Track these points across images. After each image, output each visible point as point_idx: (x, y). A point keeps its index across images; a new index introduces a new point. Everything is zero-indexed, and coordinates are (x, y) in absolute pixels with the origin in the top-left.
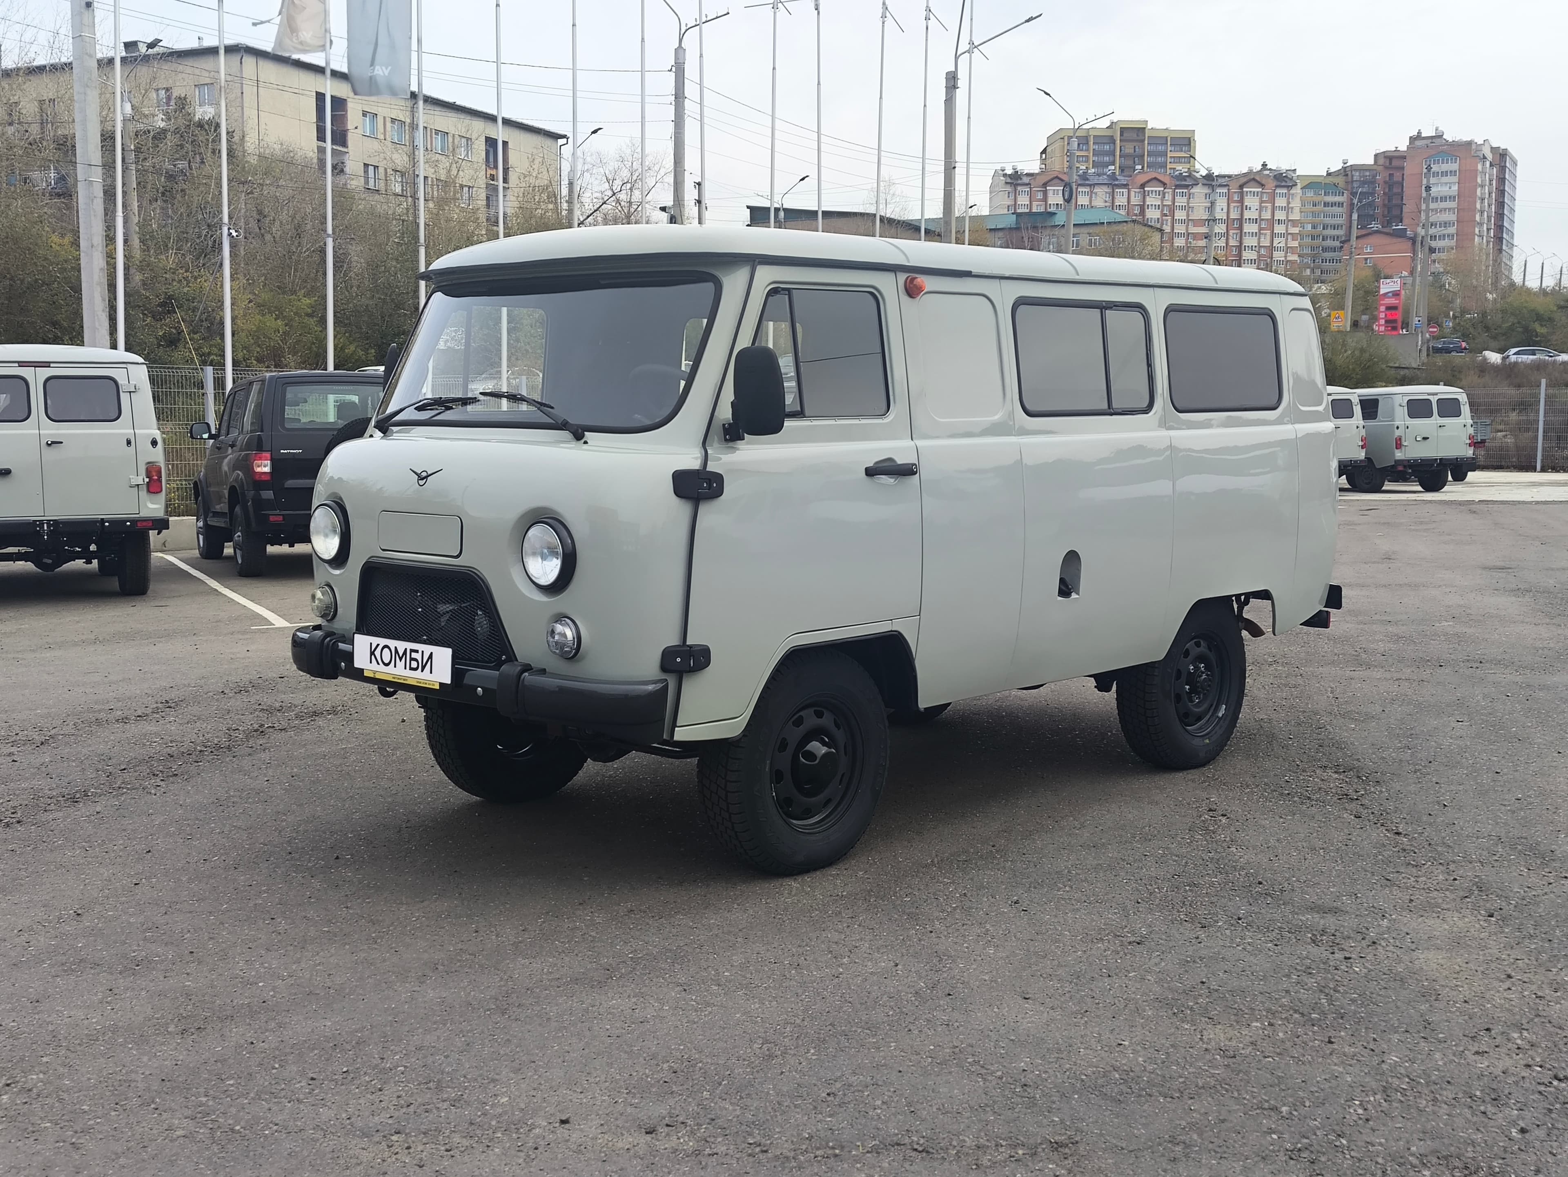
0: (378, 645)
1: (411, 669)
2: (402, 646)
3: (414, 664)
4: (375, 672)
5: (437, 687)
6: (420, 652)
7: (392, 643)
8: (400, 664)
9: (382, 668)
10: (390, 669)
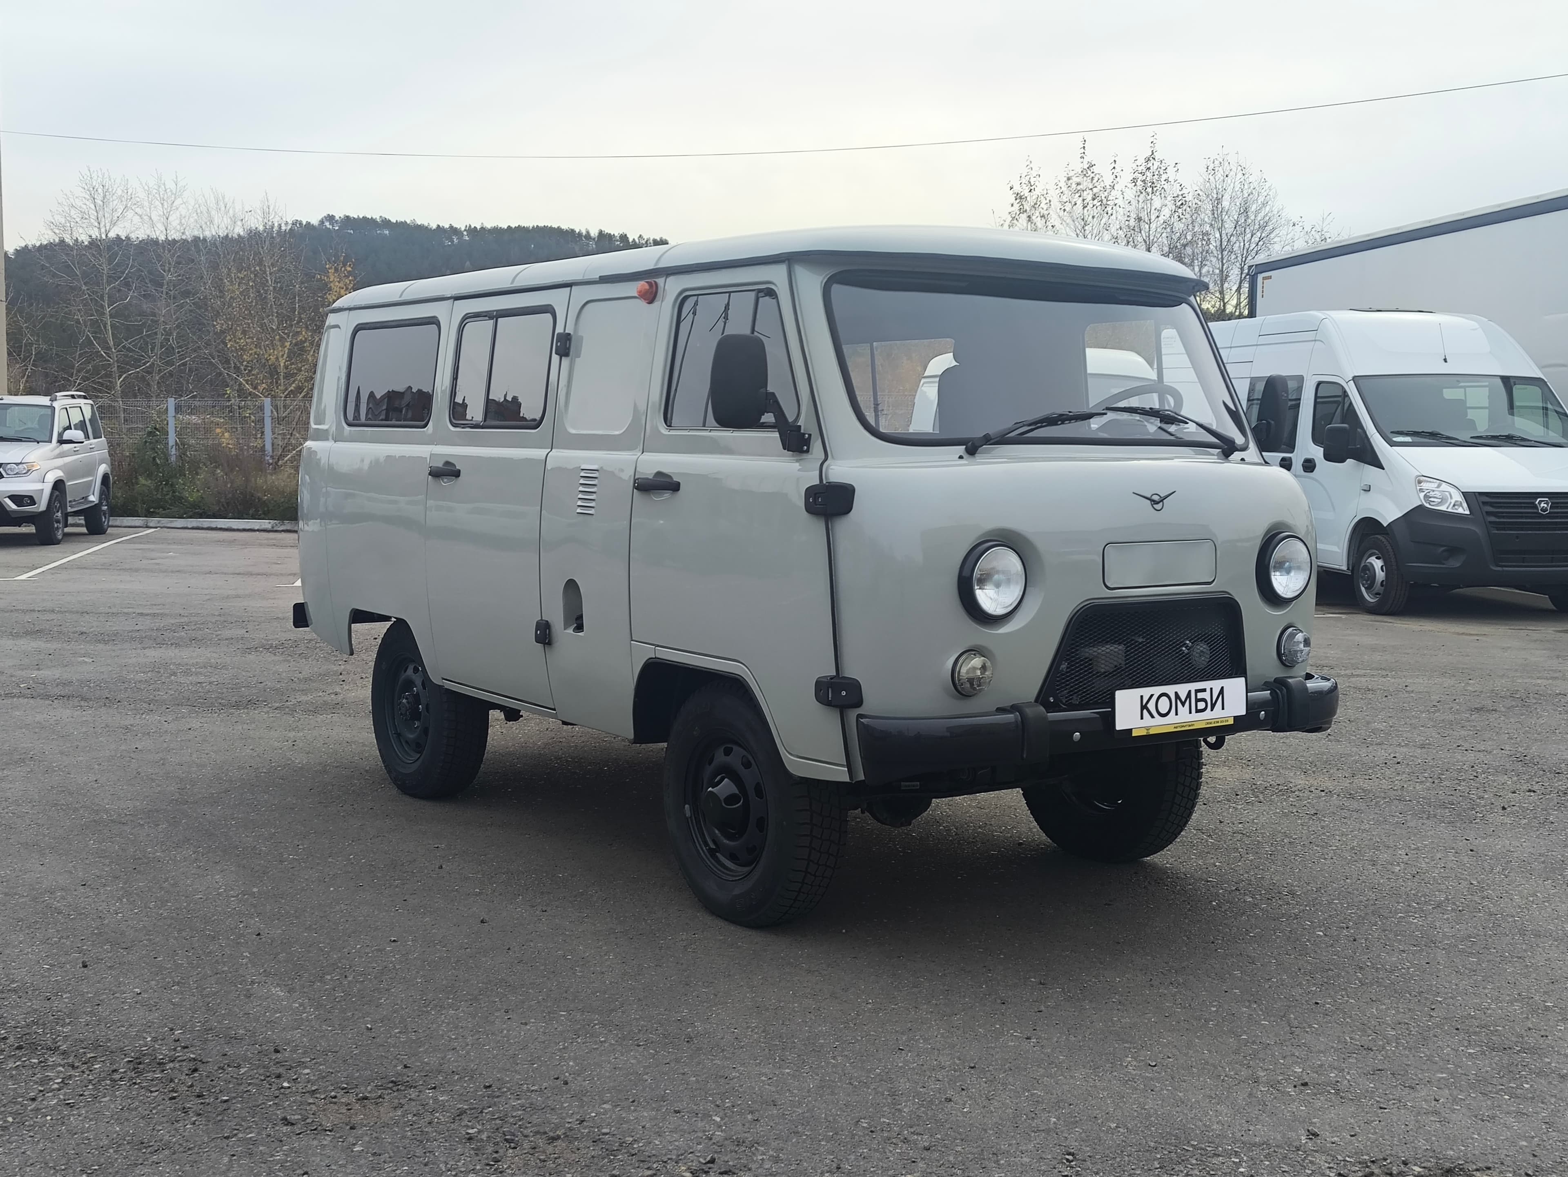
0: (1152, 696)
1: (1198, 711)
2: (1182, 689)
3: (1201, 705)
4: (1148, 728)
5: (1231, 722)
6: (1208, 691)
7: (1170, 689)
8: (1183, 710)
9: (1159, 720)
10: (1172, 718)
